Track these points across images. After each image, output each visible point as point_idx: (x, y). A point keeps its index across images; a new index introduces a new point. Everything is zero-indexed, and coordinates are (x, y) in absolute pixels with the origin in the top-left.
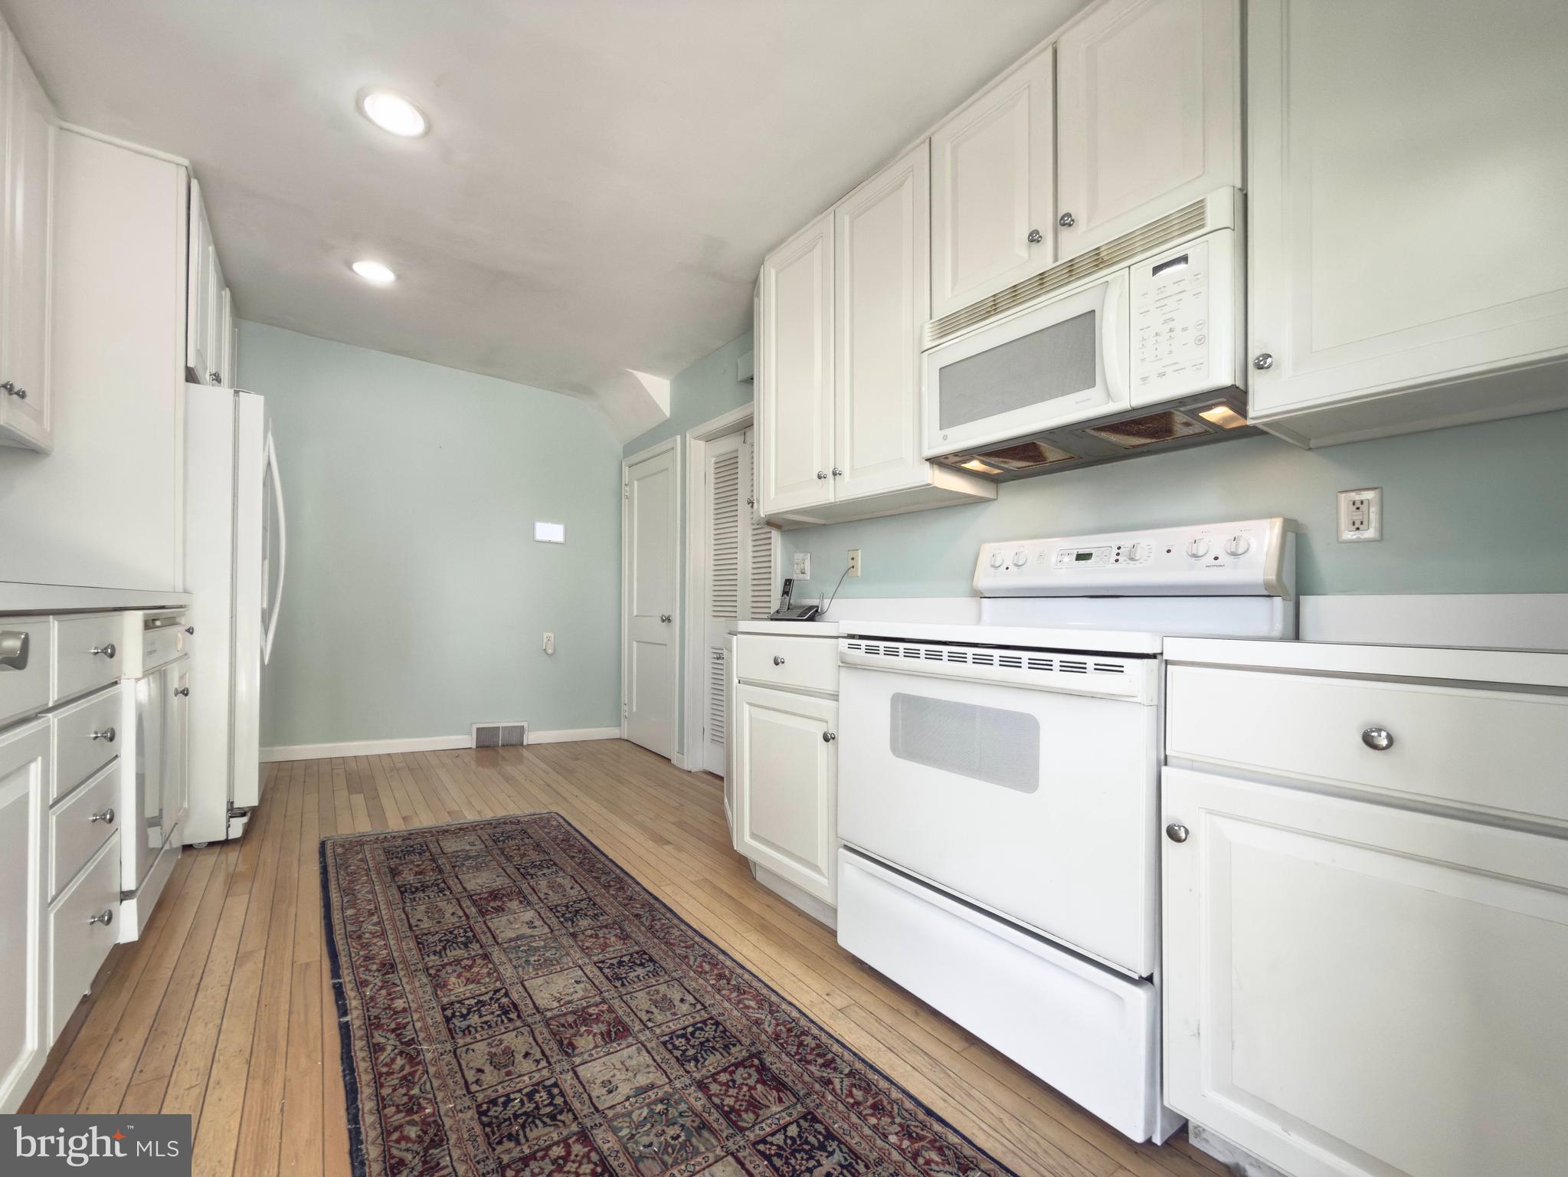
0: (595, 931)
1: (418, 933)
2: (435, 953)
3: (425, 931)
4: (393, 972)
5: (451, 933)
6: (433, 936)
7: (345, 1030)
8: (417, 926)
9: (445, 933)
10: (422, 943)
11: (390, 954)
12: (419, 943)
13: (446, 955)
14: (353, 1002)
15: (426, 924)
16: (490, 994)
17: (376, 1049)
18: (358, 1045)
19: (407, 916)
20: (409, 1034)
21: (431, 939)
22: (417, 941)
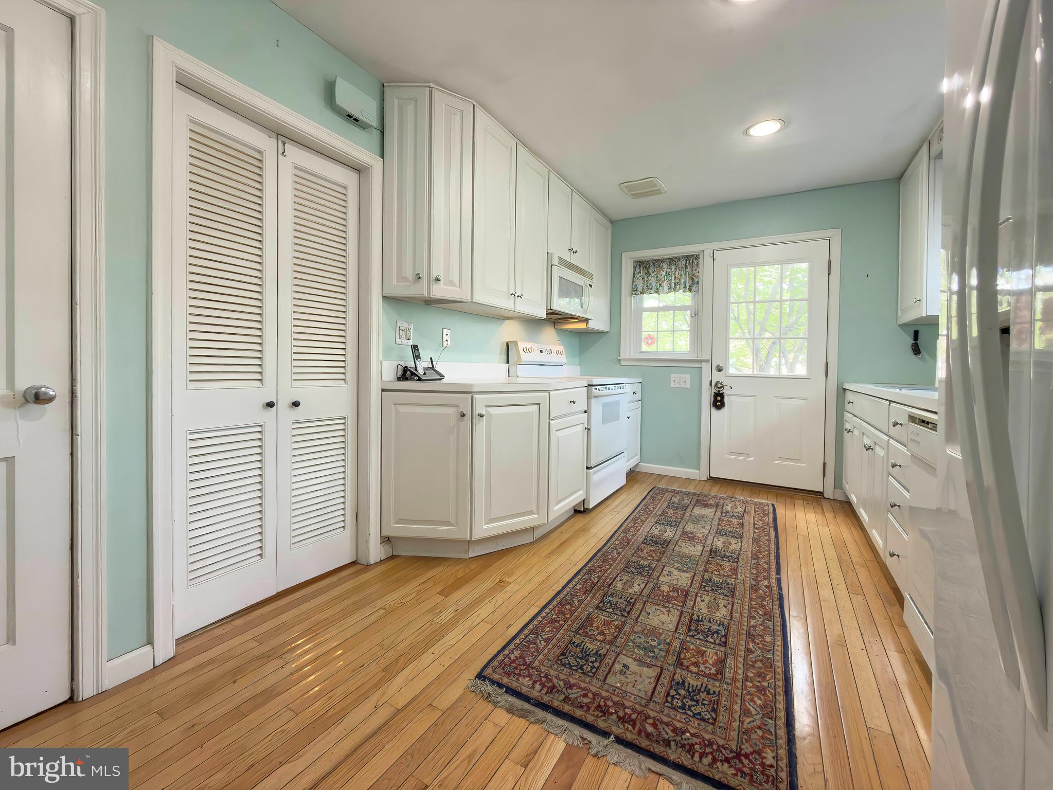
1: (730, 599)
2: (728, 584)
3: (726, 598)
4: (752, 584)
5: (713, 590)
6: (724, 593)
7: (778, 572)
8: (729, 604)
9: (717, 591)
10: (732, 591)
11: (750, 594)
12: (733, 592)
13: (723, 580)
14: (773, 581)
15: (722, 603)
16: (716, 558)
17: (768, 563)
18: (774, 567)
19: (731, 613)
20: (754, 561)
21: (725, 592)
22: (734, 594)
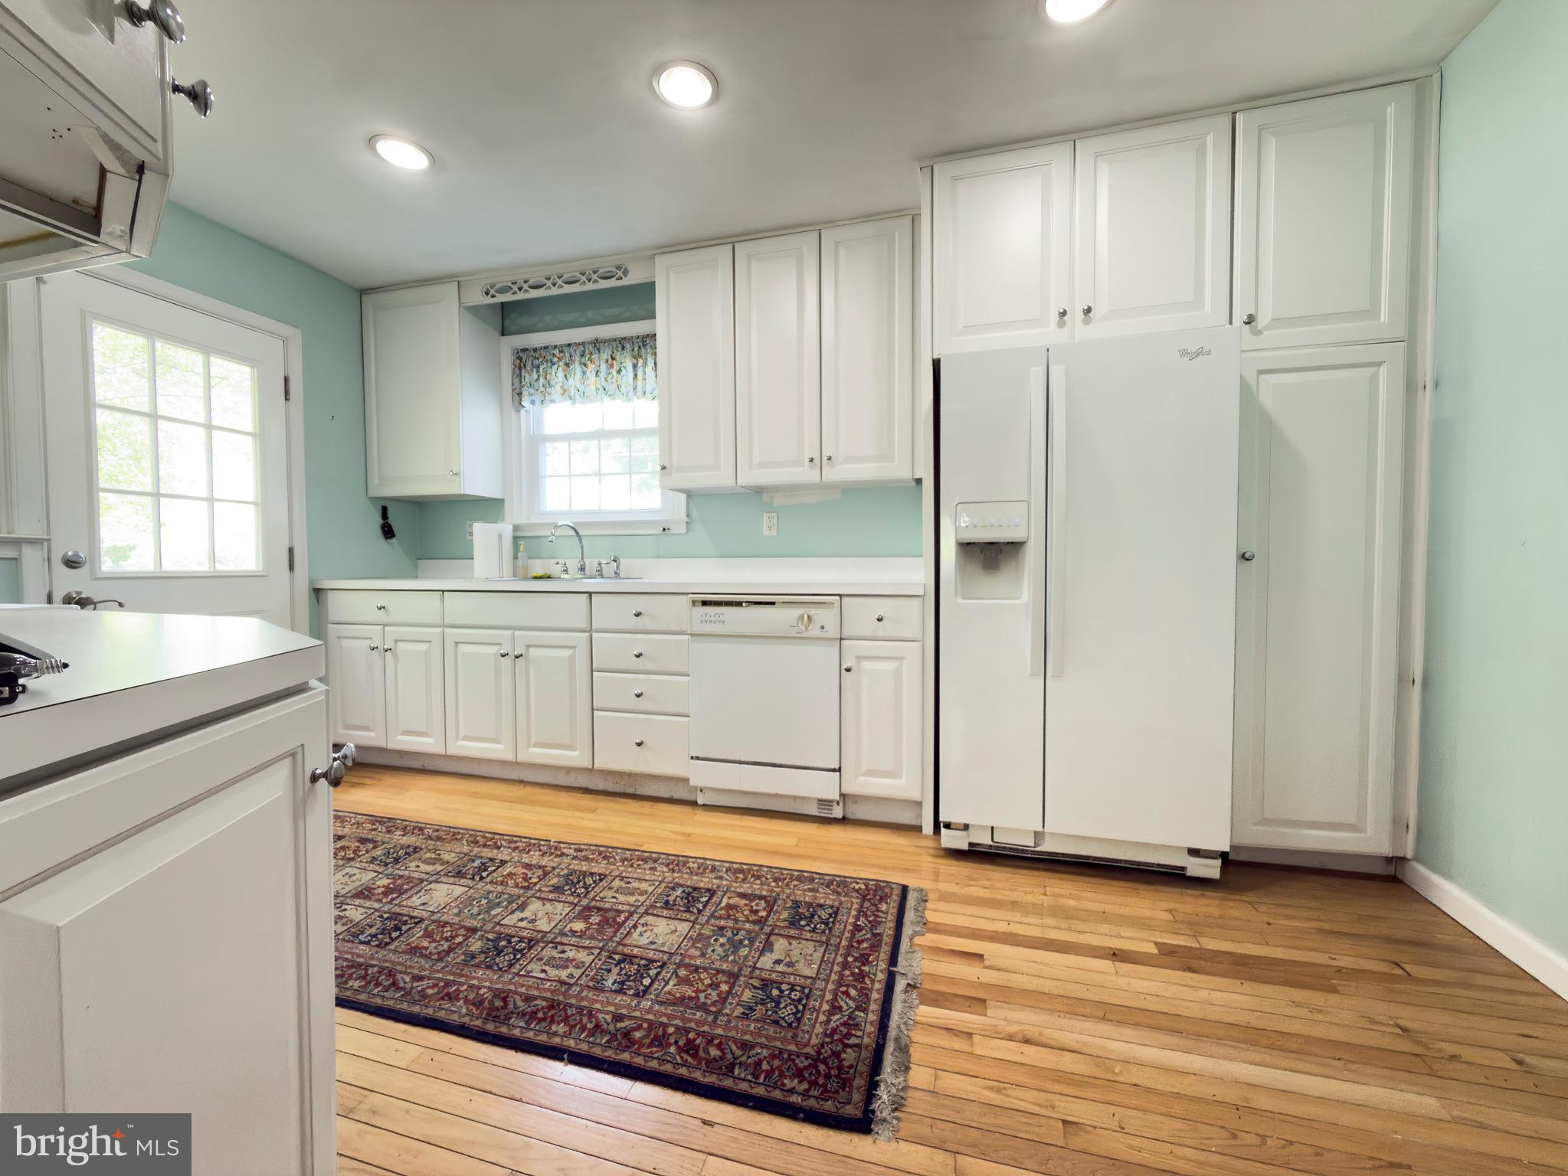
0: (454, 943)
